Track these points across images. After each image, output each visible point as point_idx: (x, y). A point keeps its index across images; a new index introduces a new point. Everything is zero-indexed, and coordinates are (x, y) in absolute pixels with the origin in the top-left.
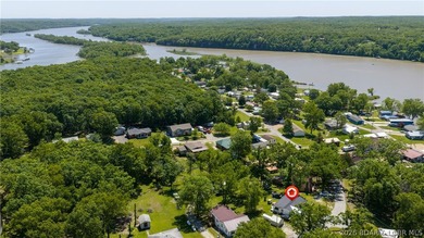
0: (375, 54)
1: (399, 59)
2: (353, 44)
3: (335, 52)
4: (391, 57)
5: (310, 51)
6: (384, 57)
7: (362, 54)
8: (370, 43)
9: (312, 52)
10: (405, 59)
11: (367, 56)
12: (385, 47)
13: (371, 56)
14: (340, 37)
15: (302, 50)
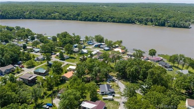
0: (60, 19)
1: (70, 20)
2: (49, 14)
3: (42, 18)
4: (67, 19)
5: (29, 18)
6: (64, 19)
7: (54, 18)
8: (57, 14)
9: (31, 19)
10: (73, 20)
11: (57, 19)
12: (64, 15)
13: (59, 19)
14: (43, 11)
15: (25, 18)
